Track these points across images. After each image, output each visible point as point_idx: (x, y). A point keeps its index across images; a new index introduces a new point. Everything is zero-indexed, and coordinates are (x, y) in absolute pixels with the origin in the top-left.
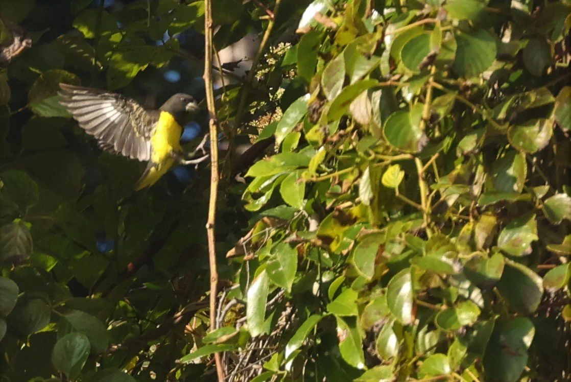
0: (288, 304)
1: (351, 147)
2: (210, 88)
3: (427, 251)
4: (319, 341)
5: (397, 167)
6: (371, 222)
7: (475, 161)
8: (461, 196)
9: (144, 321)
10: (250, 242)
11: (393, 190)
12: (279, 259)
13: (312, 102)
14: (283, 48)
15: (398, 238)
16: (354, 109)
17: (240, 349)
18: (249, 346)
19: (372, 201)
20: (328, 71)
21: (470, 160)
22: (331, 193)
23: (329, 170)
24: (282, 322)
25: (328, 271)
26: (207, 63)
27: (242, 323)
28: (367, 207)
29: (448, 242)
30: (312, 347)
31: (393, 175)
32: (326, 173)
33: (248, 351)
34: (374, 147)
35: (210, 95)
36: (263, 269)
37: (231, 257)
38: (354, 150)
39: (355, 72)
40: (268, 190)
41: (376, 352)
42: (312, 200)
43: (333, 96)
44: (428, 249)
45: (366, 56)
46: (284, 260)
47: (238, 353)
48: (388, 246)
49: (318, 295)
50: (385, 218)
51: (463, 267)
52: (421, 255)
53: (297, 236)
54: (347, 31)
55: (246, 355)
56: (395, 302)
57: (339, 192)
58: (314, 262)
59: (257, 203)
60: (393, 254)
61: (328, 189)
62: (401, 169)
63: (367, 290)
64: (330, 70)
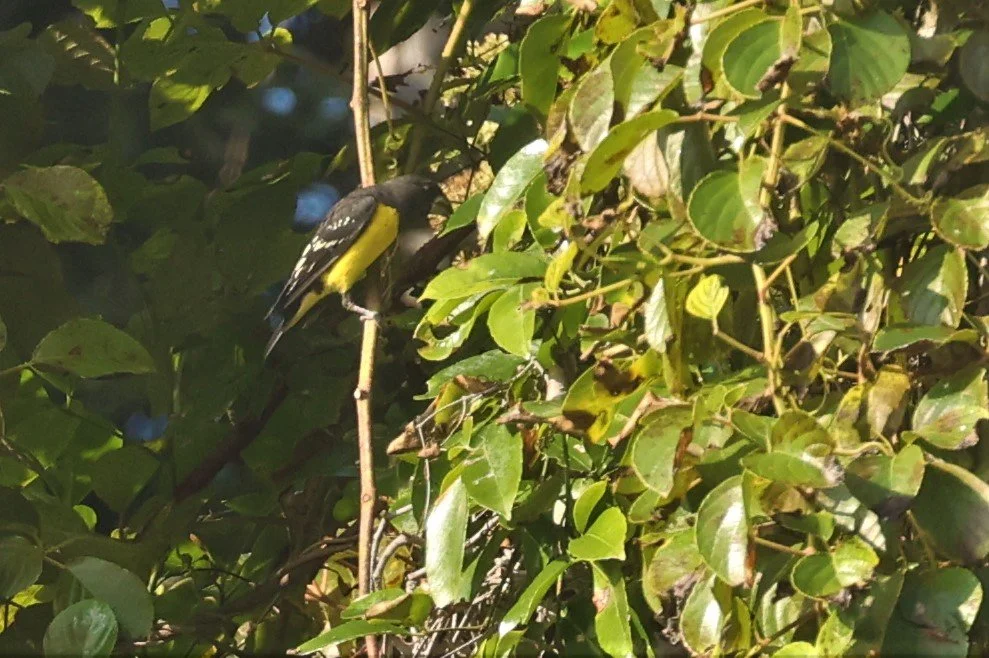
0: (505, 543)
1: (627, 240)
2: (363, 125)
3: (773, 443)
4: (563, 614)
5: (715, 279)
6: (670, 386)
7: (866, 266)
8: (839, 333)
10: (430, 423)
11: (708, 323)
12: (486, 456)
13: (552, 155)
14: (494, 45)
15: (718, 416)
16: (632, 167)
17: (413, 630)
18: (430, 625)
19: (669, 344)
20: (582, 94)
21: (857, 264)
22: (588, 329)
23: (583, 284)
24: (494, 577)
25: (584, 479)
26: (357, 78)
27: (418, 581)
28: (659, 356)
29: (814, 425)
30: (553, 626)
31: (707, 294)
32: (578, 290)
33: (430, 635)
34: (670, 240)
36: (457, 476)
37: (395, 452)
38: (632, 246)
39: (634, 96)
40: (464, 322)
41: (679, 637)
42: (552, 341)
43: (593, 143)
44: (777, 439)
45: (655, 67)
46: (497, 457)
47: (409, 639)
48: (701, 432)
49: (564, 525)
50: (694, 377)
51: (842, 473)
52: (763, 451)
53: (522, 411)
54: (617, 17)
55: (426, 642)
56: (712, 543)
57: (606, 326)
58: (556, 461)
59: (443, 345)
60: (710, 447)
61: (584, 323)
62: (723, 284)
63: (660, 519)
64: (584, 93)
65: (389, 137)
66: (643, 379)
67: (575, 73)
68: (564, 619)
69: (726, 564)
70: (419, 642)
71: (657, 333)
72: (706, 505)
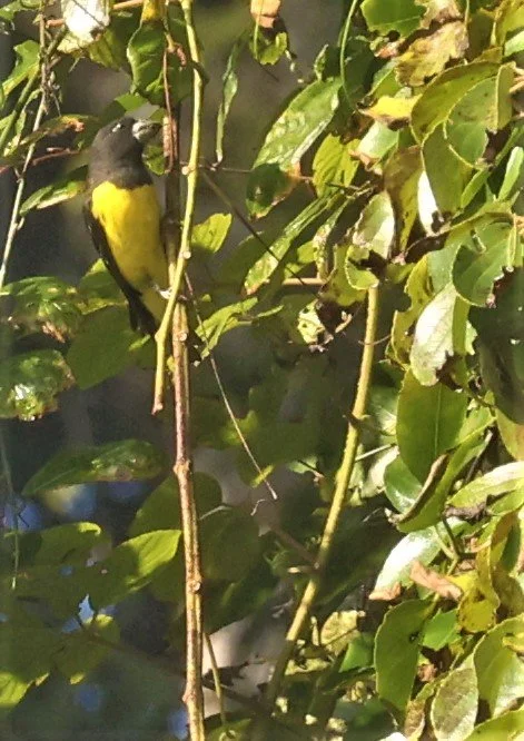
39: (503, 690)
54: (482, 603)
64: (447, 692)
65: (223, 734)
67: (436, 665)
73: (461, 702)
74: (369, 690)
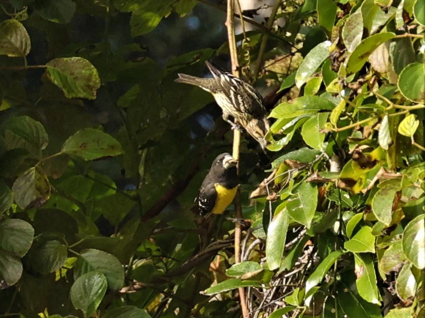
0: (309, 243)
1: (371, 94)
2: (232, 34)
4: (338, 278)
5: (413, 116)
6: (390, 166)
9: (170, 260)
10: (273, 183)
11: (409, 138)
12: (299, 197)
13: (333, 51)
15: (415, 184)
17: (263, 286)
18: (272, 284)
19: (390, 145)
22: (352, 139)
24: (304, 260)
25: (349, 211)
26: (229, 10)
28: (385, 151)
30: (333, 285)
31: (409, 124)
32: (346, 117)
33: (273, 287)
35: (233, 41)
36: (284, 207)
37: (255, 197)
38: (373, 99)
39: (374, 22)
40: (289, 132)
41: (395, 292)
42: (333, 143)
45: (384, 10)
46: (305, 198)
47: (261, 290)
48: (407, 191)
49: (339, 234)
50: (405, 162)
53: (318, 176)
55: (270, 292)
56: (410, 247)
57: (361, 137)
58: (335, 202)
59: (278, 144)
60: (412, 198)
61: (350, 135)
62: (416, 119)
63: (386, 235)
64: (349, 24)
66: (378, 161)
67: (344, 11)
68: (339, 281)
69: (417, 258)
70: (266, 292)
71: (384, 140)
72: (407, 229)
73: (356, 29)
74: (315, 21)
